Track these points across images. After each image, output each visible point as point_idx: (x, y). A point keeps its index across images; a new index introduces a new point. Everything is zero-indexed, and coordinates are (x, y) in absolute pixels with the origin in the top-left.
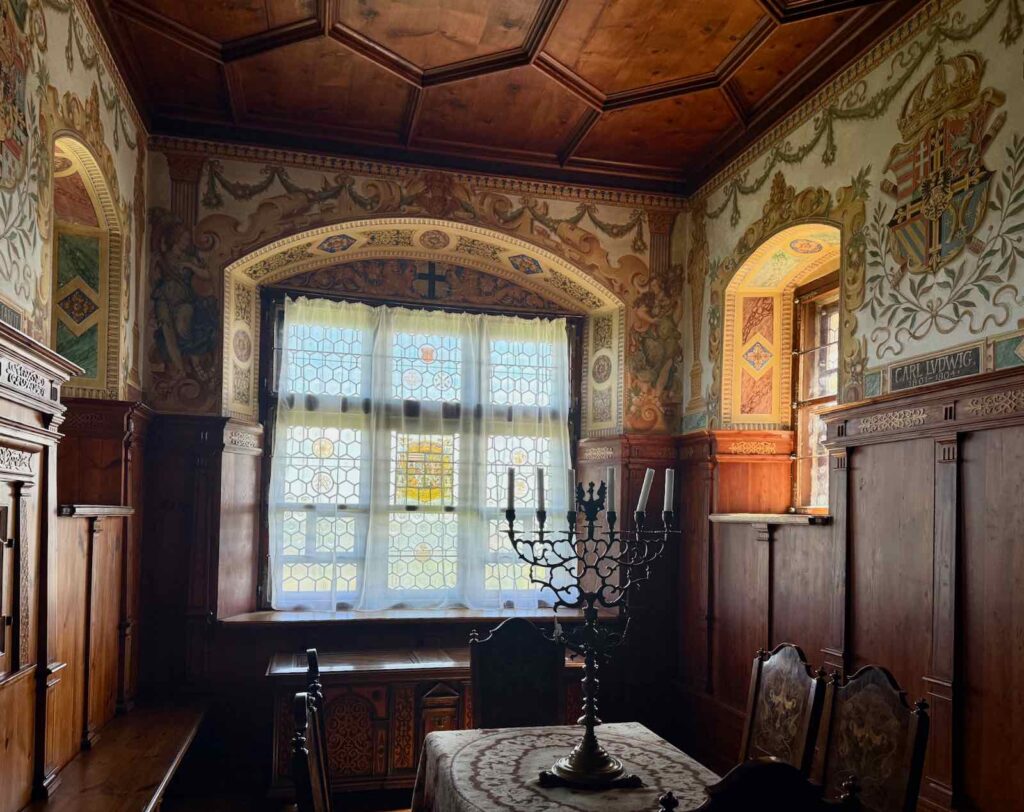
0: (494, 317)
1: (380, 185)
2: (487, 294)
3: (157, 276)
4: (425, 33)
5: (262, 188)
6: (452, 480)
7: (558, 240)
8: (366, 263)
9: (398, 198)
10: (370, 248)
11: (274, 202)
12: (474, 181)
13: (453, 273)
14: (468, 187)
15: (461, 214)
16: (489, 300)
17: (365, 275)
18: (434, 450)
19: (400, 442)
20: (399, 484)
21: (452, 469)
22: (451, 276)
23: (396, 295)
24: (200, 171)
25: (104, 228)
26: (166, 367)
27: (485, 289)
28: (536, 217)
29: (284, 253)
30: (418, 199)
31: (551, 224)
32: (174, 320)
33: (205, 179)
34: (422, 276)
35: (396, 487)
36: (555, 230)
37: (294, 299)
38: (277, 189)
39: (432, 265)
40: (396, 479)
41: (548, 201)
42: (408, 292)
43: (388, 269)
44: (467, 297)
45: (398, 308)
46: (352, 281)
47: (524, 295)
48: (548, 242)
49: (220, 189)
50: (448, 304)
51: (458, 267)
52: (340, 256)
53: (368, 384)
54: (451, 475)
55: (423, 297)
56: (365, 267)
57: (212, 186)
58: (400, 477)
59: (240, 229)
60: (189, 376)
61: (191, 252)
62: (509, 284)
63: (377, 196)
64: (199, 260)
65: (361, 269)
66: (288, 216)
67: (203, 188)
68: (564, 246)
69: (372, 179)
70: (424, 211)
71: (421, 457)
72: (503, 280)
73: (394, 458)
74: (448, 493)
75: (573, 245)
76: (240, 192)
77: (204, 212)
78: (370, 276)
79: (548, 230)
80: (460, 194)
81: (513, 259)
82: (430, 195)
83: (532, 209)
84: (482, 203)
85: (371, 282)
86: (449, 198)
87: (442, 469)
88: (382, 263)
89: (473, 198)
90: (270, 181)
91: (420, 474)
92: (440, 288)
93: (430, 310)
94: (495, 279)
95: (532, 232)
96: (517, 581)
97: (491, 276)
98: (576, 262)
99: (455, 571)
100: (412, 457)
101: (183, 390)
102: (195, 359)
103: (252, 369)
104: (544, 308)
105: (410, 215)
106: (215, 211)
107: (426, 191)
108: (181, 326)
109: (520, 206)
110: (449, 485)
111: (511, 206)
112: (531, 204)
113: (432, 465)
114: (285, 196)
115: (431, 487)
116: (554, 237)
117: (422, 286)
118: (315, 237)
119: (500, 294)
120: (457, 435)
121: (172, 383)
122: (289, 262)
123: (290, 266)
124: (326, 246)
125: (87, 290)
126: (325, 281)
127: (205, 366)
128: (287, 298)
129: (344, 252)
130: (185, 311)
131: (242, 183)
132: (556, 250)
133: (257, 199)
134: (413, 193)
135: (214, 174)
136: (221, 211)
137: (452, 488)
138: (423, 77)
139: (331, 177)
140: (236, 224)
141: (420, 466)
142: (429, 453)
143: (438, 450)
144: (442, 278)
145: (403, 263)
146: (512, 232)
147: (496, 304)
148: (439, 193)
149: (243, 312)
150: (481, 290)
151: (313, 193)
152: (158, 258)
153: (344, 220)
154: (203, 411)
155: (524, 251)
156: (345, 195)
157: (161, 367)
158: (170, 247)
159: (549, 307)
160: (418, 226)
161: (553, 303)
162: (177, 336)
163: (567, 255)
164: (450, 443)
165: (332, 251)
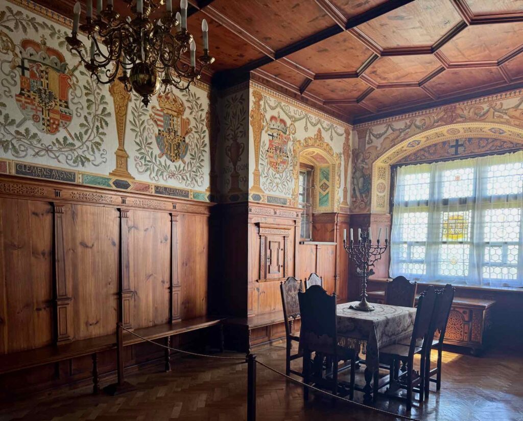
0: (483, 157)
1: (426, 118)
2: (483, 147)
3: (354, 171)
4: (407, 75)
5: (386, 132)
6: (468, 230)
7: (508, 117)
8: (429, 147)
9: (433, 122)
10: (428, 142)
11: (389, 136)
12: (465, 104)
13: (467, 142)
14: (463, 107)
15: (460, 119)
16: (483, 150)
17: (429, 151)
18: (460, 218)
19: (445, 216)
20: (444, 233)
21: (468, 226)
22: (466, 143)
23: (441, 157)
24: (366, 133)
25: (330, 163)
26: (356, 199)
27: (482, 145)
28: (496, 111)
29: (395, 153)
30: (441, 119)
31: (504, 111)
32: (358, 184)
33: (368, 135)
34: (452, 146)
35: (443, 234)
36: (506, 113)
37: (401, 167)
38: (390, 131)
39: (457, 141)
40: (443, 231)
41: (502, 101)
42: (446, 154)
43: (438, 147)
44: (473, 151)
45: (440, 162)
46: (424, 155)
47: (502, 143)
48: (502, 120)
49: (372, 137)
50: (464, 155)
51: (469, 138)
52: (417, 148)
53: (432, 194)
54: (467, 228)
55: (453, 155)
56: (429, 148)
57: (370, 136)
58: (444, 230)
59: (378, 149)
60: (362, 201)
61: (363, 161)
62: (496, 140)
63: (425, 123)
64: (366, 163)
65: (427, 150)
66: (393, 140)
67: (367, 138)
68: (511, 120)
69: (423, 117)
70: (443, 123)
71: (454, 221)
72: (491, 139)
73: (442, 222)
74: (466, 236)
75: (517, 118)
76: (378, 136)
77: (367, 146)
78: (431, 151)
79: (502, 114)
80: (459, 112)
81: (490, 130)
82: (446, 116)
83: (494, 108)
84: (469, 112)
85: (431, 154)
86: (454, 114)
87: (463, 226)
88: (435, 145)
89: (465, 112)
90: (387, 130)
91: (453, 228)
92: (461, 149)
93: (453, 160)
94: (487, 139)
95: (494, 118)
96: (491, 274)
97: (485, 138)
98: (517, 125)
99: (468, 268)
100: (450, 221)
101: (360, 206)
102: (364, 195)
103: (386, 195)
104: (514, 147)
105: (438, 126)
106: (371, 145)
107: (445, 115)
108: (360, 185)
109: (488, 108)
110: (466, 233)
111: (483, 109)
112: (494, 105)
113: (459, 225)
114: (392, 133)
115: (458, 234)
116: (506, 117)
117: (453, 150)
118: (405, 144)
119: (489, 146)
120: (470, 211)
121: (357, 204)
122: (397, 155)
123: (399, 156)
124: (410, 146)
125: (327, 182)
126: (413, 158)
127: (366, 196)
128: (398, 167)
129: (419, 146)
130: (361, 180)
131: (379, 133)
132: (507, 123)
133: (383, 138)
134: (439, 117)
135: (370, 132)
136: (373, 144)
137: (467, 234)
138: (419, 84)
139: (408, 121)
140: (377, 148)
141: (453, 225)
142: (458, 219)
143: (461, 218)
144: (462, 145)
145: (444, 143)
146: (483, 121)
147: (487, 151)
148: (450, 114)
149: (382, 176)
150: (479, 146)
151: (402, 129)
152: (354, 165)
153: (413, 136)
154: (365, 212)
155: (493, 127)
156: (413, 126)
157: (354, 199)
158: (357, 161)
159: (517, 146)
160: (444, 129)
161: (518, 144)
162: (359, 189)
163: (513, 123)
164: (467, 215)
165: (413, 146)
